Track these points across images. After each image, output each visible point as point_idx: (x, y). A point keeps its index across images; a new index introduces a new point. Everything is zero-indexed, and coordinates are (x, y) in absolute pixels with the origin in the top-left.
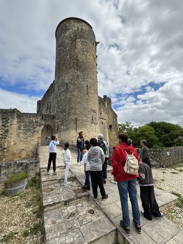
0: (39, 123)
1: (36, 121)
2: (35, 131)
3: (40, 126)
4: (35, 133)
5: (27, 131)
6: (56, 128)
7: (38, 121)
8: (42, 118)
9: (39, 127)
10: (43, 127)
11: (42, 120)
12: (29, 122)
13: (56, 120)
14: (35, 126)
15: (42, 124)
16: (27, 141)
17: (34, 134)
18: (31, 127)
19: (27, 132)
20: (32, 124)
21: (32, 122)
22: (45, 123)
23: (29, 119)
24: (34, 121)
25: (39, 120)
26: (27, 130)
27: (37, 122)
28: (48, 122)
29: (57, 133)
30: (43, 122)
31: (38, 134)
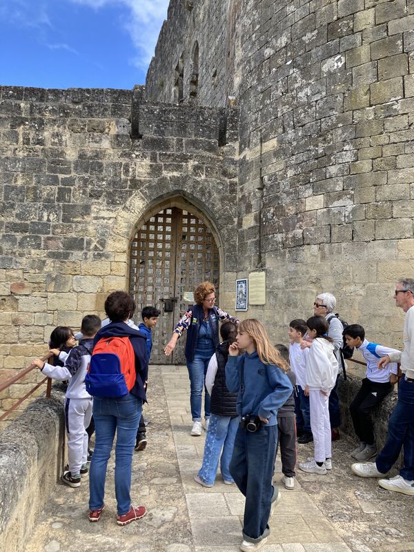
0: (108, 174)
1: (82, 156)
2: (76, 244)
3: (116, 195)
4: (77, 255)
5: (13, 240)
6: (249, 221)
7: (98, 154)
8: (135, 134)
9: (112, 202)
10: (138, 204)
11: (133, 148)
12: (33, 166)
13: (245, 144)
14: (77, 198)
15: (135, 184)
16: (16, 323)
17: (68, 266)
18: (49, 205)
19: (17, 249)
20: (55, 181)
21: (56, 161)
22: (155, 170)
23: (27, 141)
24: (71, 155)
25: (106, 144)
26: (14, 227)
27: (90, 163)
28: (178, 168)
29: (260, 266)
30: (142, 167)
31: (103, 266)
